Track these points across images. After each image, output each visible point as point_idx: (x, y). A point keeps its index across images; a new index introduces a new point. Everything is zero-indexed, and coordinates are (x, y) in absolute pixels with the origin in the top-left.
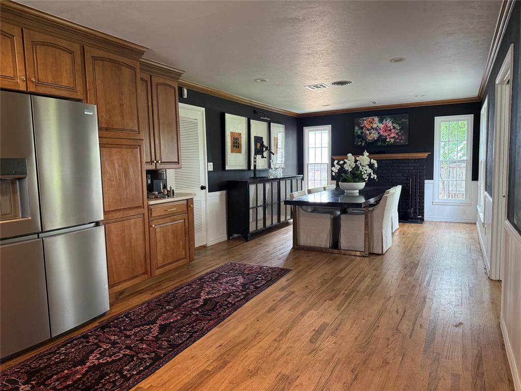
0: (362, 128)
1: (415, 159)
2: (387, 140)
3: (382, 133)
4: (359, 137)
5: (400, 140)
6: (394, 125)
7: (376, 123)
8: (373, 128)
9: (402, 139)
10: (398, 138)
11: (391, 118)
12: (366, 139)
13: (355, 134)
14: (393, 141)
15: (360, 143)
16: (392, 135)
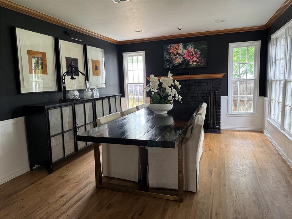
0: (170, 54)
1: (213, 79)
2: (190, 63)
3: (185, 58)
4: (168, 61)
5: (201, 63)
6: (196, 50)
7: (180, 49)
8: (178, 54)
9: (202, 63)
10: (199, 62)
11: (193, 44)
12: (173, 63)
13: (164, 59)
14: (195, 64)
15: (168, 66)
16: (194, 59)
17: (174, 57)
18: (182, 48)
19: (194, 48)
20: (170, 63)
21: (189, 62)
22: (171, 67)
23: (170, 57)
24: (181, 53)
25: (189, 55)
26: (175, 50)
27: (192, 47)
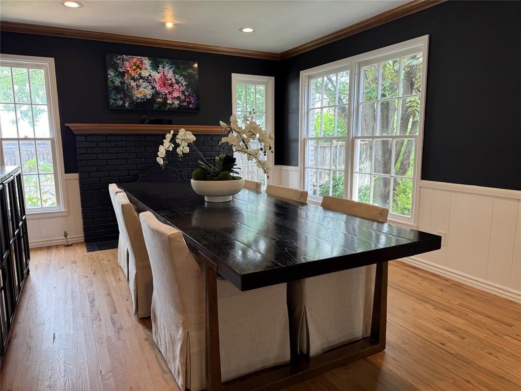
0: (122, 75)
1: (212, 136)
2: (168, 102)
3: (158, 88)
4: (118, 90)
5: (189, 103)
6: (177, 76)
7: (146, 69)
8: (142, 78)
10: (184, 101)
11: (172, 64)
12: (132, 96)
13: (110, 84)
14: (178, 104)
15: (121, 103)
16: (176, 94)
17: (133, 84)
18: (149, 67)
19: (174, 72)
20: (126, 96)
21: (166, 99)
22: (127, 105)
23: (123, 83)
24: (148, 77)
25: (164, 84)
26: (135, 70)
27: (170, 69)
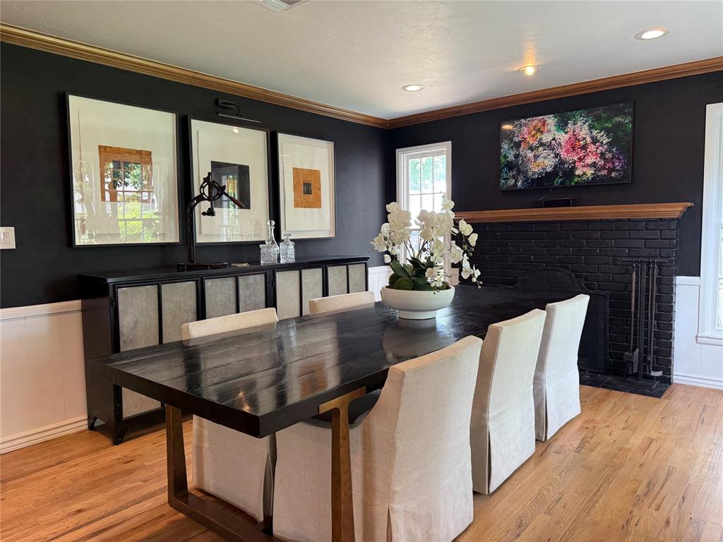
1: (648, 221)
2: (577, 173)
3: (563, 155)
4: (510, 166)
5: (610, 171)
6: (595, 132)
7: (549, 131)
8: (542, 144)
9: (614, 170)
10: (603, 168)
11: (588, 115)
12: (527, 172)
14: (592, 174)
15: (512, 182)
16: (589, 160)
17: (530, 155)
18: (553, 128)
19: (591, 127)
20: (519, 172)
21: (574, 168)
22: (519, 184)
24: (550, 142)
25: (573, 148)
26: (534, 136)
27: (584, 123)
